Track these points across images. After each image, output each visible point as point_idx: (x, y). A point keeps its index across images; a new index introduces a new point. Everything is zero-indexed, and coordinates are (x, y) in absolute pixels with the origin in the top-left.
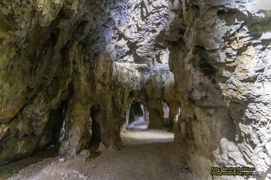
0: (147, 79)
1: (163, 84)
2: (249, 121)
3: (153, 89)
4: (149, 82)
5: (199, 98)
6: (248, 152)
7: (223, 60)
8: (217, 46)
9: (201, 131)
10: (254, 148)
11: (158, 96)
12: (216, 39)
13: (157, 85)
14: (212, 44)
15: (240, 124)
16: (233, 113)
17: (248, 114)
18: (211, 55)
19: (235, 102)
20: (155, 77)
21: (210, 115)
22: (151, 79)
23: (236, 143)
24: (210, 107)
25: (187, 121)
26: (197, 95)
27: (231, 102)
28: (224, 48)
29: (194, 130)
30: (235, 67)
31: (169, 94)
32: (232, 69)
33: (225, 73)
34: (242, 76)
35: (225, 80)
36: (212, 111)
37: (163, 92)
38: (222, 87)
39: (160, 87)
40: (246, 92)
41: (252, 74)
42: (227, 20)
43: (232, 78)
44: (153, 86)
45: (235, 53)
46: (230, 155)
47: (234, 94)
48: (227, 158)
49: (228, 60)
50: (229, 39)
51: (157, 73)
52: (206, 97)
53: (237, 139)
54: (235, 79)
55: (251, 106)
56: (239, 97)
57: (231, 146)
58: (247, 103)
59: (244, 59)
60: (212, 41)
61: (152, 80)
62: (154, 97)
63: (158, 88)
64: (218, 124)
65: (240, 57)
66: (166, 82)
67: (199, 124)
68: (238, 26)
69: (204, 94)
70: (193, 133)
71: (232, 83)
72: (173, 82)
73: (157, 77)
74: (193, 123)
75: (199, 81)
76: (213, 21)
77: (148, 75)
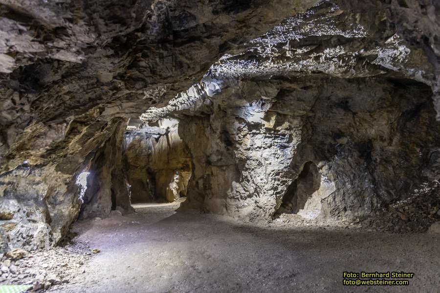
0: (129, 143)
1: (149, 149)
2: (247, 169)
3: (136, 156)
4: (131, 147)
5: (215, 160)
6: (246, 185)
7: (237, 140)
8: (235, 133)
9: (218, 181)
10: (248, 183)
11: (143, 164)
12: (234, 129)
13: (141, 151)
14: (232, 131)
15: (243, 172)
16: (240, 166)
17: (246, 166)
18: (231, 136)
19: (241, 160)
20: (140, 141)
21: (224, 171)
22: (135, 143)
23: (240, 183)
24: (223, 166)
25: (205, 178)
26: (214, 158)
27: (239, 160)
28: (238, 134)
29: (212, 182)
30: (242, 143)
31: (157, 161)
32: (240, 144)
33: (238, 146)
34: (245, 147)
35: (237, 149)
36: (224, 168)
37: (148, 160)
38: (236, 153)
39: (146, 153)
40: (246, 155)
41: (249, 146)
42: (239, 121)
43: (240, 148)
44: (137, 152)
45: (242, 137)
46: (237, 190)
47: (241, 156)
48: (235, 193)
49: (239, 139)
50: (240, 130)
51: (142, 136)
52: (221, 159)
53: (241, 180)
54: (242, 148)
55: (248, 162)
56: (243, 157)
57: (238, 185)
58: (246, 160)
59: (246, 140)
60: (232, 129)
61: (135, 145)
62: (138, 165)
63: (143, 154)
64: (230, 174)
65: (244, 139)
66: (153, 148)
67: (216, 177)
68: (244, 125)
69: (220, 157)
70: (210, 185)
71: (240, 150)
72: (164, 148)
73: (142, 141)
74: (211, 177)
75: (217, 149)
76: (232, 121)
77: (131, 138)
